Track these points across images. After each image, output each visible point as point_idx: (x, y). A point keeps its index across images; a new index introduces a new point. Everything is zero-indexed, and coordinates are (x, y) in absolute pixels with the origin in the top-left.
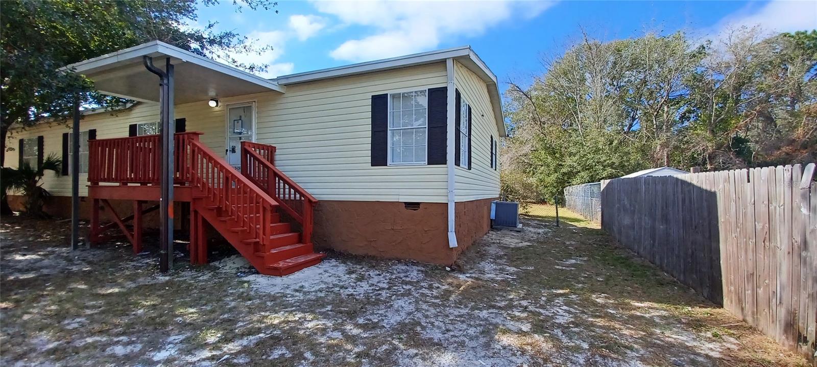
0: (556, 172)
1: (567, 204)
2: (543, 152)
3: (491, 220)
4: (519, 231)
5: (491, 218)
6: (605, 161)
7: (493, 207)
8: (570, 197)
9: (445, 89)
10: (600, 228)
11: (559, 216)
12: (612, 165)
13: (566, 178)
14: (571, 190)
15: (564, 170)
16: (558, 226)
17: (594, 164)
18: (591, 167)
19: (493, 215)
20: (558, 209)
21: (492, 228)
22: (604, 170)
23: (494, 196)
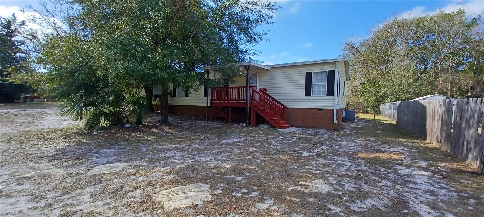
0: (376, 96)
1: (381, 113)
2: (368, 85)
3: (343, 118)
4: (356, 123)
5: (343, 117)
6: (405, 90)
7: (344, 112)
8: (383, 110)
9: (334, 71)
10: (396, 123)
11: (375, 118)
12: (409, 93)
13: (381, 99)
14: (384, 105)
15: (381, 95)
16: (374, 122)
17: (398, 91)
18: (397, 93)
19: (344, 116)
20: (375, 116)
21: (343, 121)
22: (404, 95)
23: (344, 108)
